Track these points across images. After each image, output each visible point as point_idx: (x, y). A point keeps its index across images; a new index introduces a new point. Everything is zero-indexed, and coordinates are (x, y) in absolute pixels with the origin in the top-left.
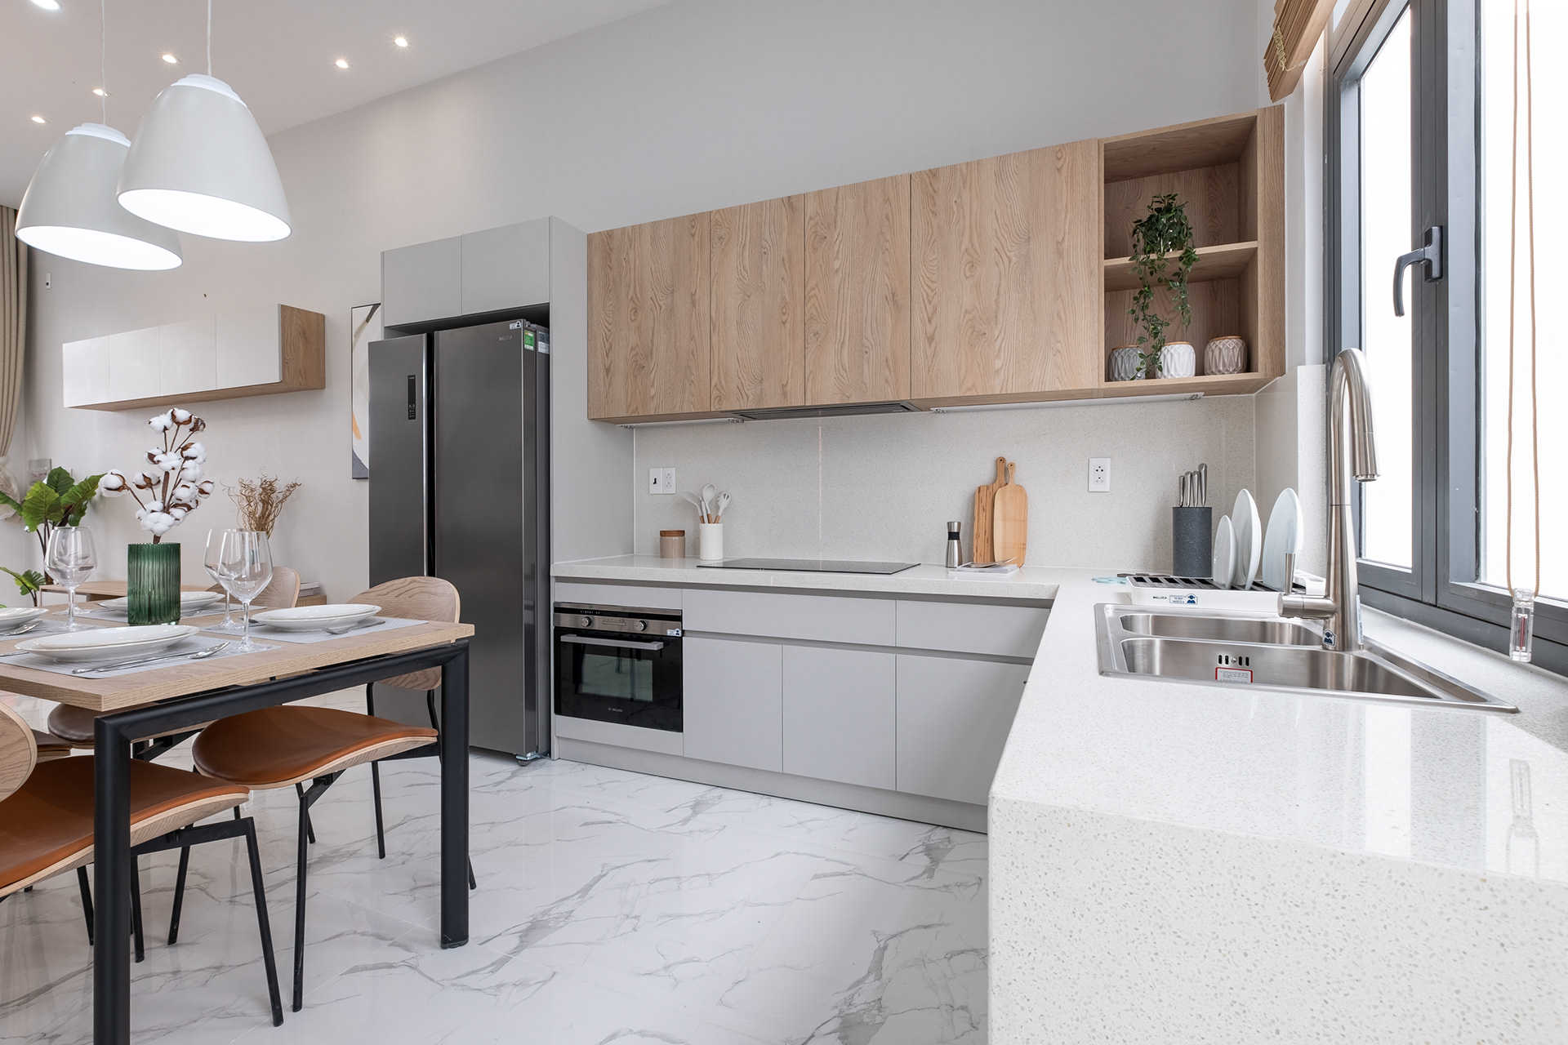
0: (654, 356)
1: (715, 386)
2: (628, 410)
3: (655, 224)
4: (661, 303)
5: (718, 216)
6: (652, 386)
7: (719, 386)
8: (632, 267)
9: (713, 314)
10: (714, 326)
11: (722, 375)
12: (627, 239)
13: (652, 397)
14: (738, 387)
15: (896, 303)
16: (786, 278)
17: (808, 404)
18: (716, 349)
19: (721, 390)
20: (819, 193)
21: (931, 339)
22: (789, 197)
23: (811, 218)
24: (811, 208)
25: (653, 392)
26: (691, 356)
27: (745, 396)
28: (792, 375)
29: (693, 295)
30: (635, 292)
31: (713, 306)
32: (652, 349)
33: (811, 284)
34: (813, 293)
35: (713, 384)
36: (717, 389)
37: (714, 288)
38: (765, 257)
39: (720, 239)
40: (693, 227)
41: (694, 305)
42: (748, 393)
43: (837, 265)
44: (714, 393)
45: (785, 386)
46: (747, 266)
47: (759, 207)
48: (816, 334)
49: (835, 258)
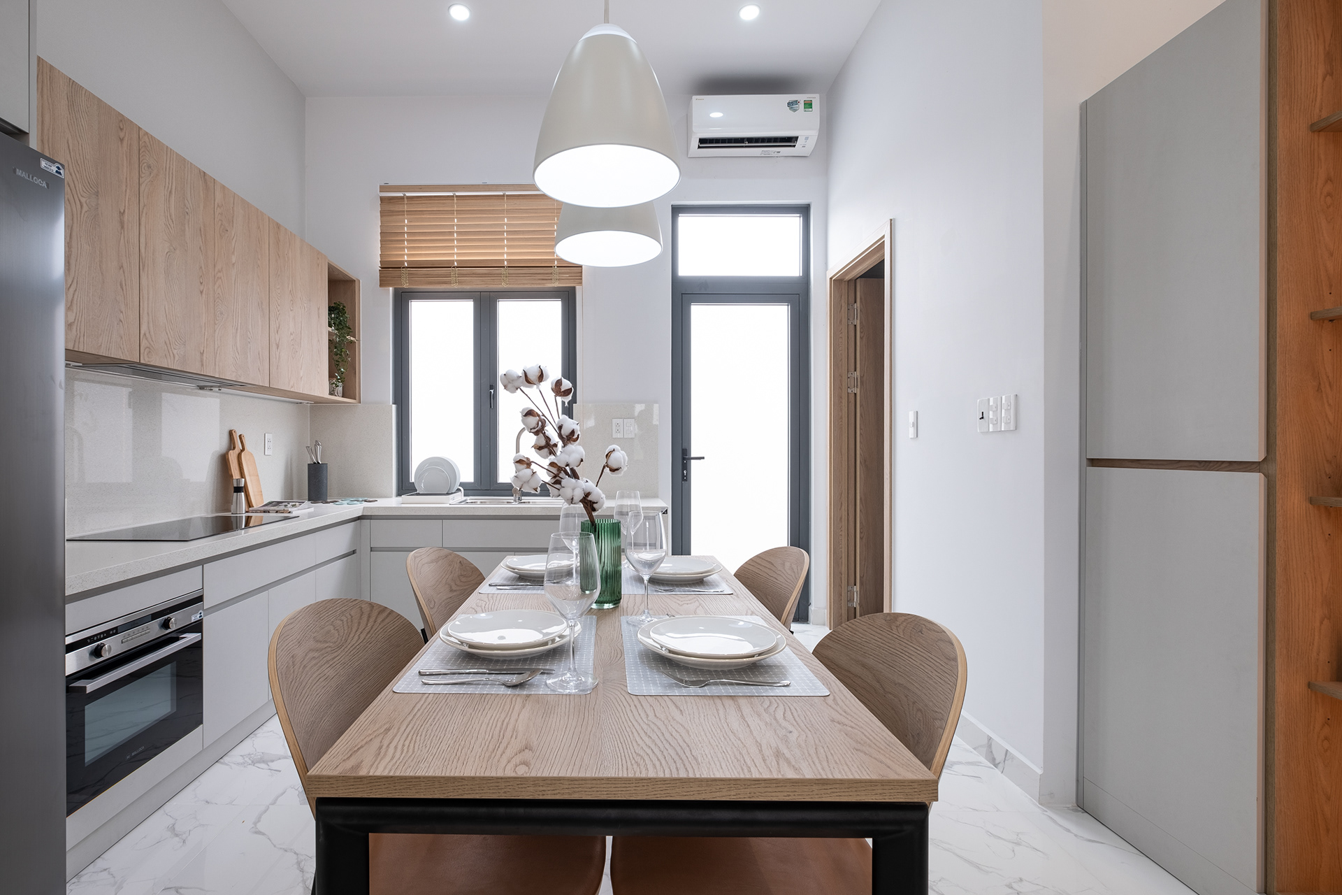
1: (145, 334)
4: (83, 200)
5: (145, 138)
7: (148, 335)
9: (143, 250)
10: (144, 266)
11: (151, 325)
14: (165, 343)
15: (262, 310)
16: (202, 248)
18: (145, 292)
19: (152, 343)
22: (204, 172)
23: (218, 205)
24: (218, 196)
26: (119, 287)
27: (172, 355)
28: (207, 345)
29: (122, 214)
31: (143, 240)
33: (218, 267)
34: (219, 275)
35: (142, 332)
36: (146, 339)
37: (143, 219)
38: (187, 217)
39: (149, 167)
40: (121, 129)
41: (122, 227)
42: (175, 352)
43: (234, 261)
44: (144, 343)
45: (202, 354)
46: (173, 216)
47: (182, 161)
48: (222, 313)
49: (233, 253)
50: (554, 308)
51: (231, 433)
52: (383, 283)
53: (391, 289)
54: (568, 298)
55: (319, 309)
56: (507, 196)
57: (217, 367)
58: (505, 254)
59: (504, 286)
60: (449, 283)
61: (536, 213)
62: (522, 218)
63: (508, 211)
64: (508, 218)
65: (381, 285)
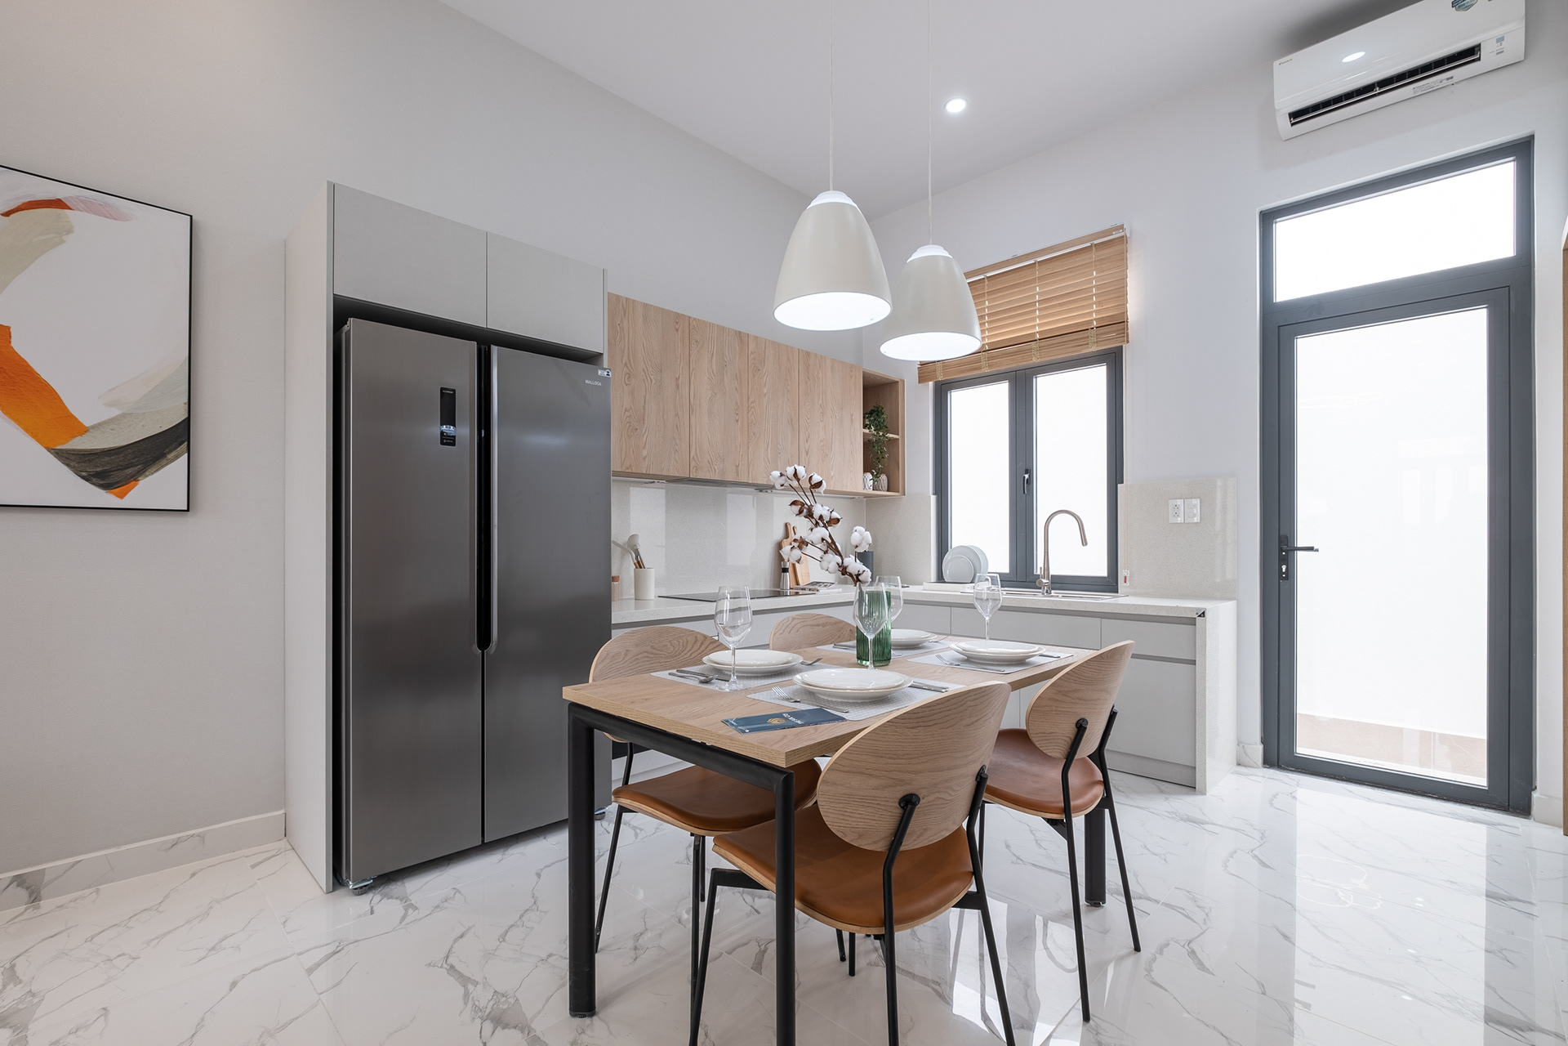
0: (646, 422)
2: (622, 467)
3: (646, 306)
4: (652, 377)
5: (694, 323)
6: (644, 447)
7: (695, 457)
8: (626, 335)
9: (692, 399)
10: (693, 411)
11: (698, 450)
12: (621, 307)
13: (644, 458)
14: (706, 460)
15: (792, 425)
16: (738, 388)
17: (750, 482)
18: (693, 429)
19: (699, 463)
20: (756, 338)
21: (807, 453)
22: (740, 332)
23: (752, 353)
24: (752, 346)
25: (645, 453)
26: (676, 429)
27: (713, 470)
28: (740, 458)
29: (677, 379)
30: (629, 358)
31: (692, 393)
32: (644, 415)
33: (751, 399)
34: (752, 405)
35: (692, 456)
37: (692, 379)
38: (726, 368)
39: (697, 341)
40: (677, 323)
41: (678, 388)
42: (716, 467)
43: (765, 390)
44: (693, 464)
45: (737, 466)
46: (715, 371)
47: (722, 329)
48: (754, 434)
49: (765, 386)
50: (1098, 374)
51: (786, 525)
52: (922, 379)
53: (931, 384)
54: (1114, 360)
55: (852, 415)
56: (1039, 262)
57: (750, 475)
58: (1036, 326)
59: (1035, 360)
60: (979, 368)
61: (1071, 272)
62: (1055, 282)
63: (1040, 278)
64: (1040, 286)
65: (919, 382)
